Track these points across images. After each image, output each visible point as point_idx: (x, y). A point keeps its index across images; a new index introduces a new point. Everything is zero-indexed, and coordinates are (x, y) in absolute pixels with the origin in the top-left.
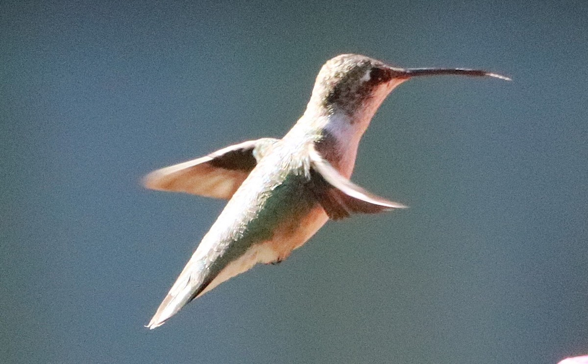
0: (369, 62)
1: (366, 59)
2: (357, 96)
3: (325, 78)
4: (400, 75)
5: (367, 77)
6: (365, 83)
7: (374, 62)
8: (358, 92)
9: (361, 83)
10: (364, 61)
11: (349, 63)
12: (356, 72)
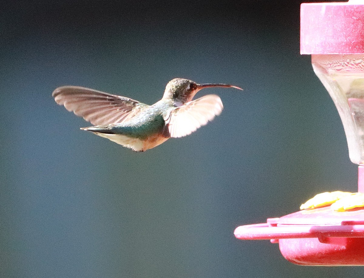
0: (188, 82)
1: (187, 80)
2: (185, 95)
3: (171, 89)
4: (200, 87)
5: (189, 87)
6: (188, 90)
7: (190, 81)
8: (185, 94)
9: (186, 90)
10: (186, 81)
11: (181, 82)
12: (184, 85)
